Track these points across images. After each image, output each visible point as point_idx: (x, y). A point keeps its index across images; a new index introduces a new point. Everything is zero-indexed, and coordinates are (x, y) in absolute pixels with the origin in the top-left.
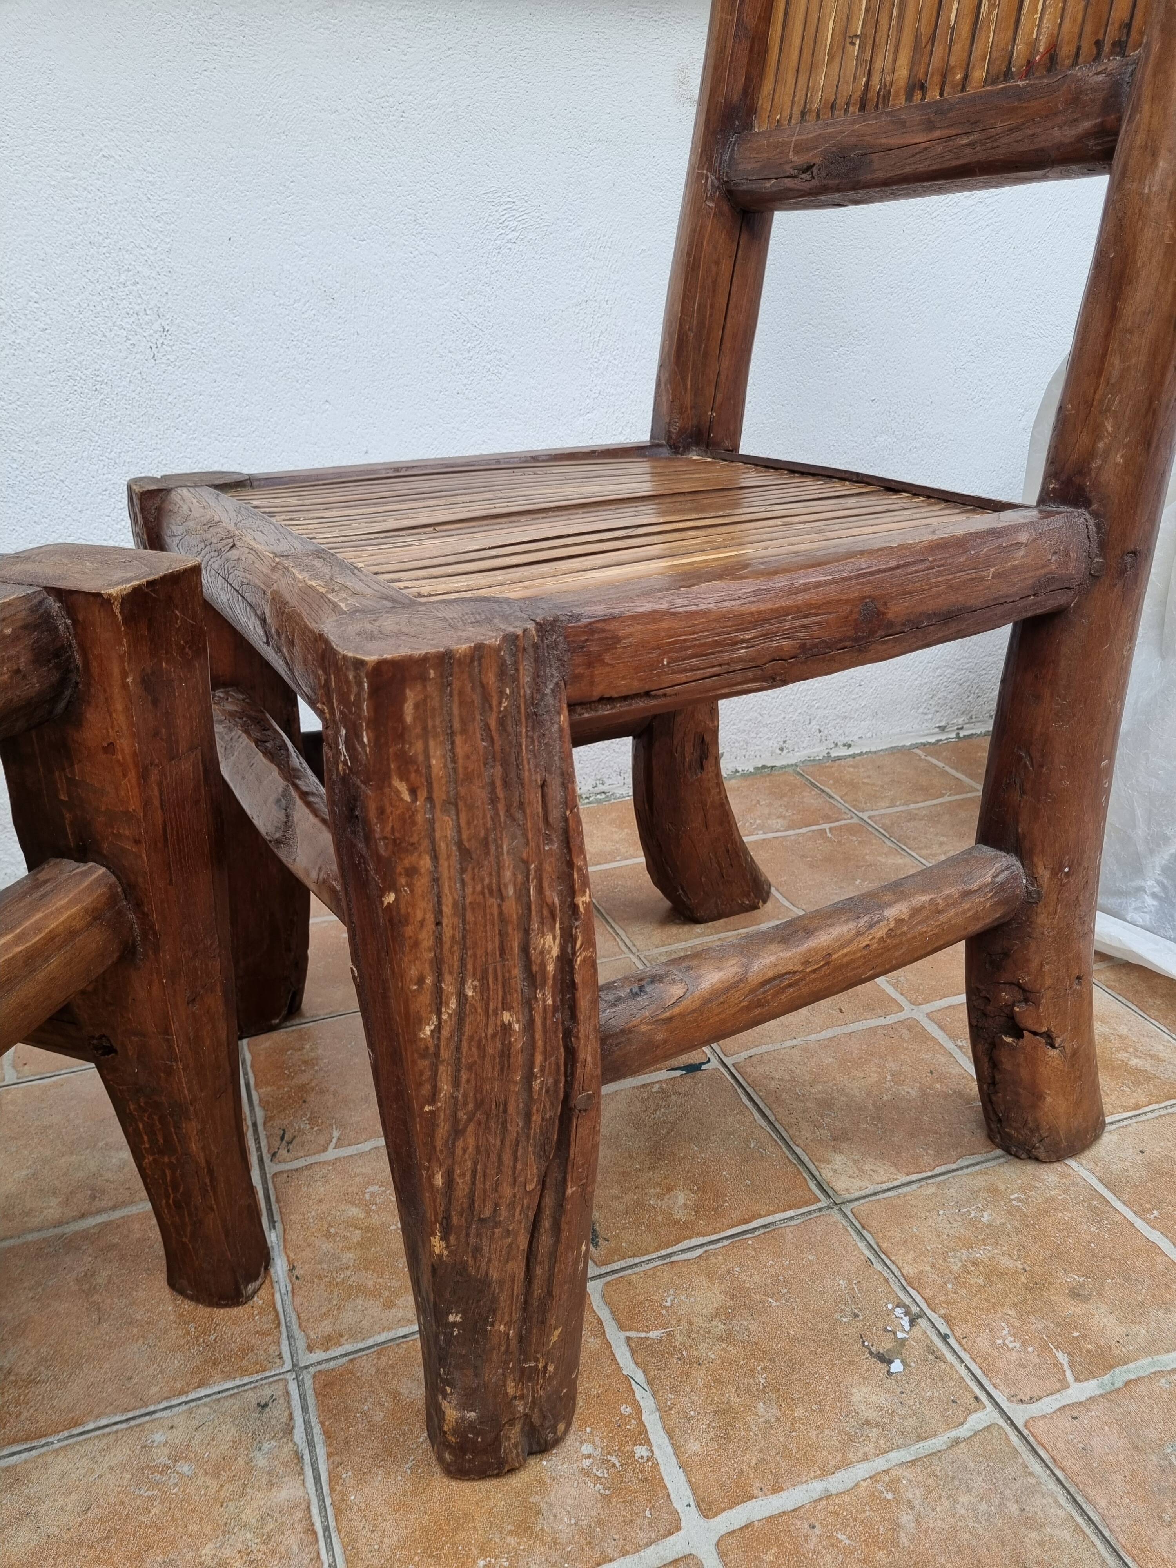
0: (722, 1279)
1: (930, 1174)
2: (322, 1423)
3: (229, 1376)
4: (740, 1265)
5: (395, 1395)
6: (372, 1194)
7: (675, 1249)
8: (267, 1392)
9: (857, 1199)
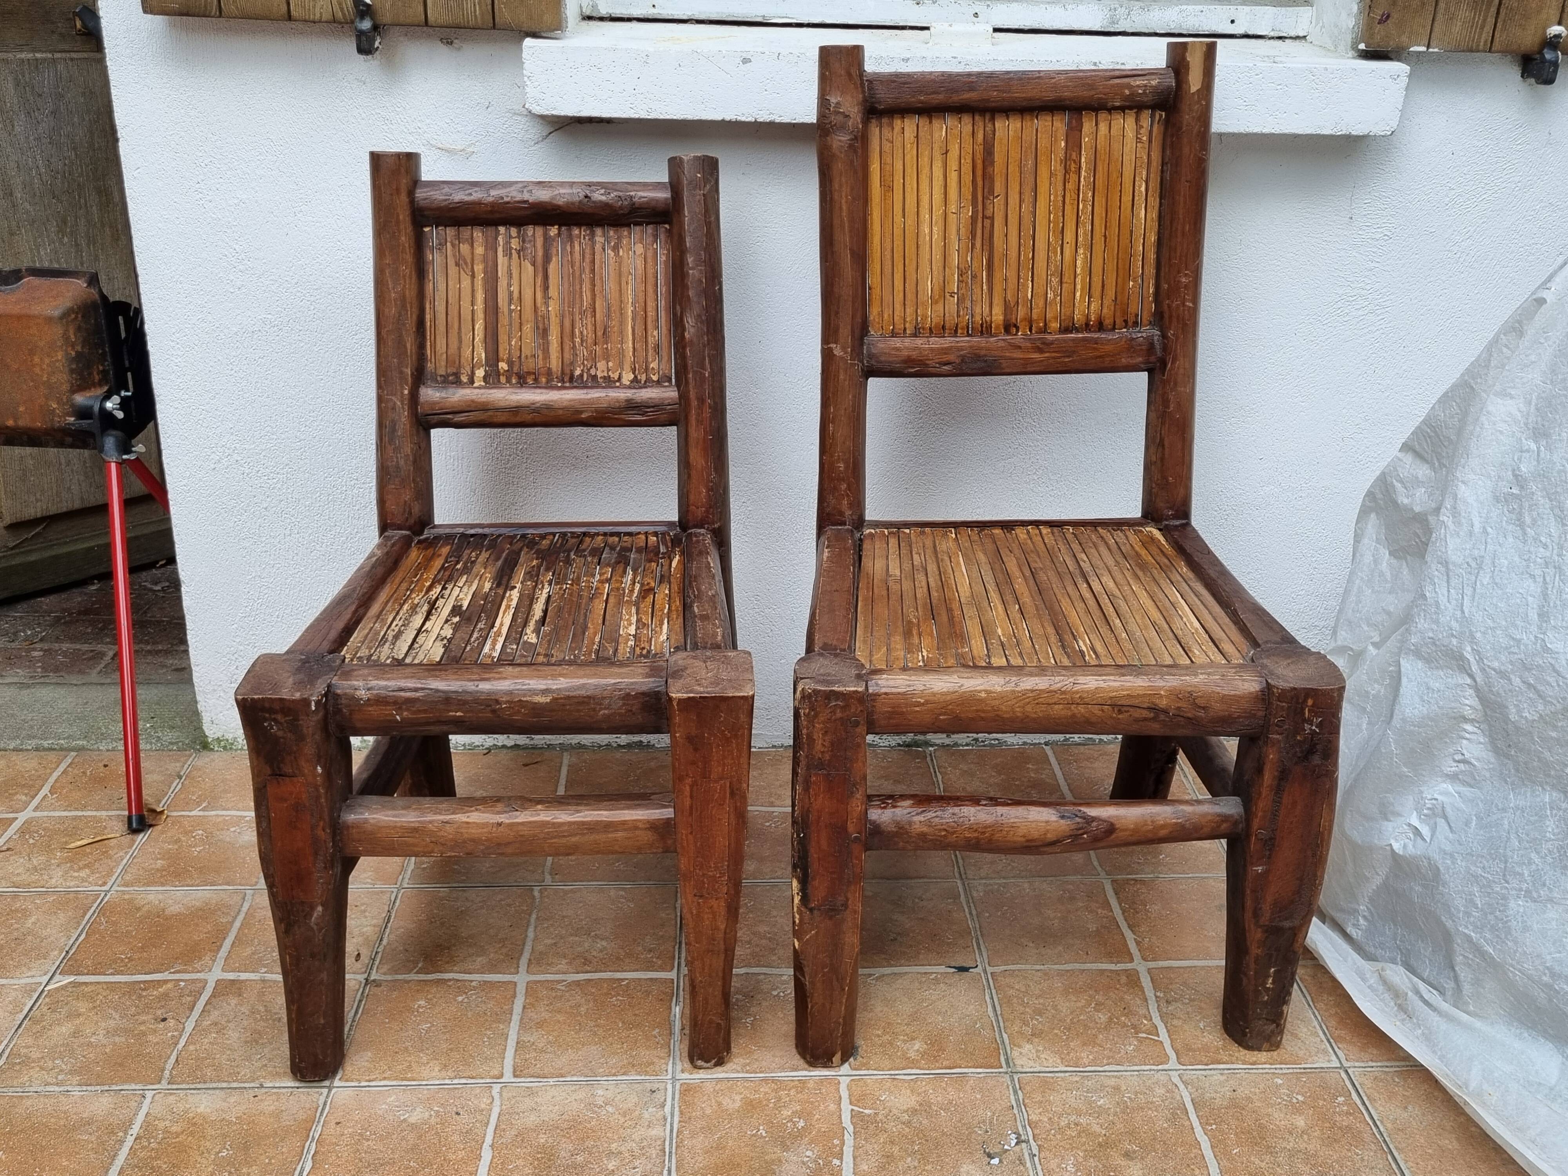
0: (919, 1094)
1: (1081, 1069)
2: (680, 1107)
3: (639, 1074)
4: (934, 1090)
5: (720, 1104)
6: (737, 999)
7: (900, 1072)
8: (656, 1086)
9: (1026, 1073)
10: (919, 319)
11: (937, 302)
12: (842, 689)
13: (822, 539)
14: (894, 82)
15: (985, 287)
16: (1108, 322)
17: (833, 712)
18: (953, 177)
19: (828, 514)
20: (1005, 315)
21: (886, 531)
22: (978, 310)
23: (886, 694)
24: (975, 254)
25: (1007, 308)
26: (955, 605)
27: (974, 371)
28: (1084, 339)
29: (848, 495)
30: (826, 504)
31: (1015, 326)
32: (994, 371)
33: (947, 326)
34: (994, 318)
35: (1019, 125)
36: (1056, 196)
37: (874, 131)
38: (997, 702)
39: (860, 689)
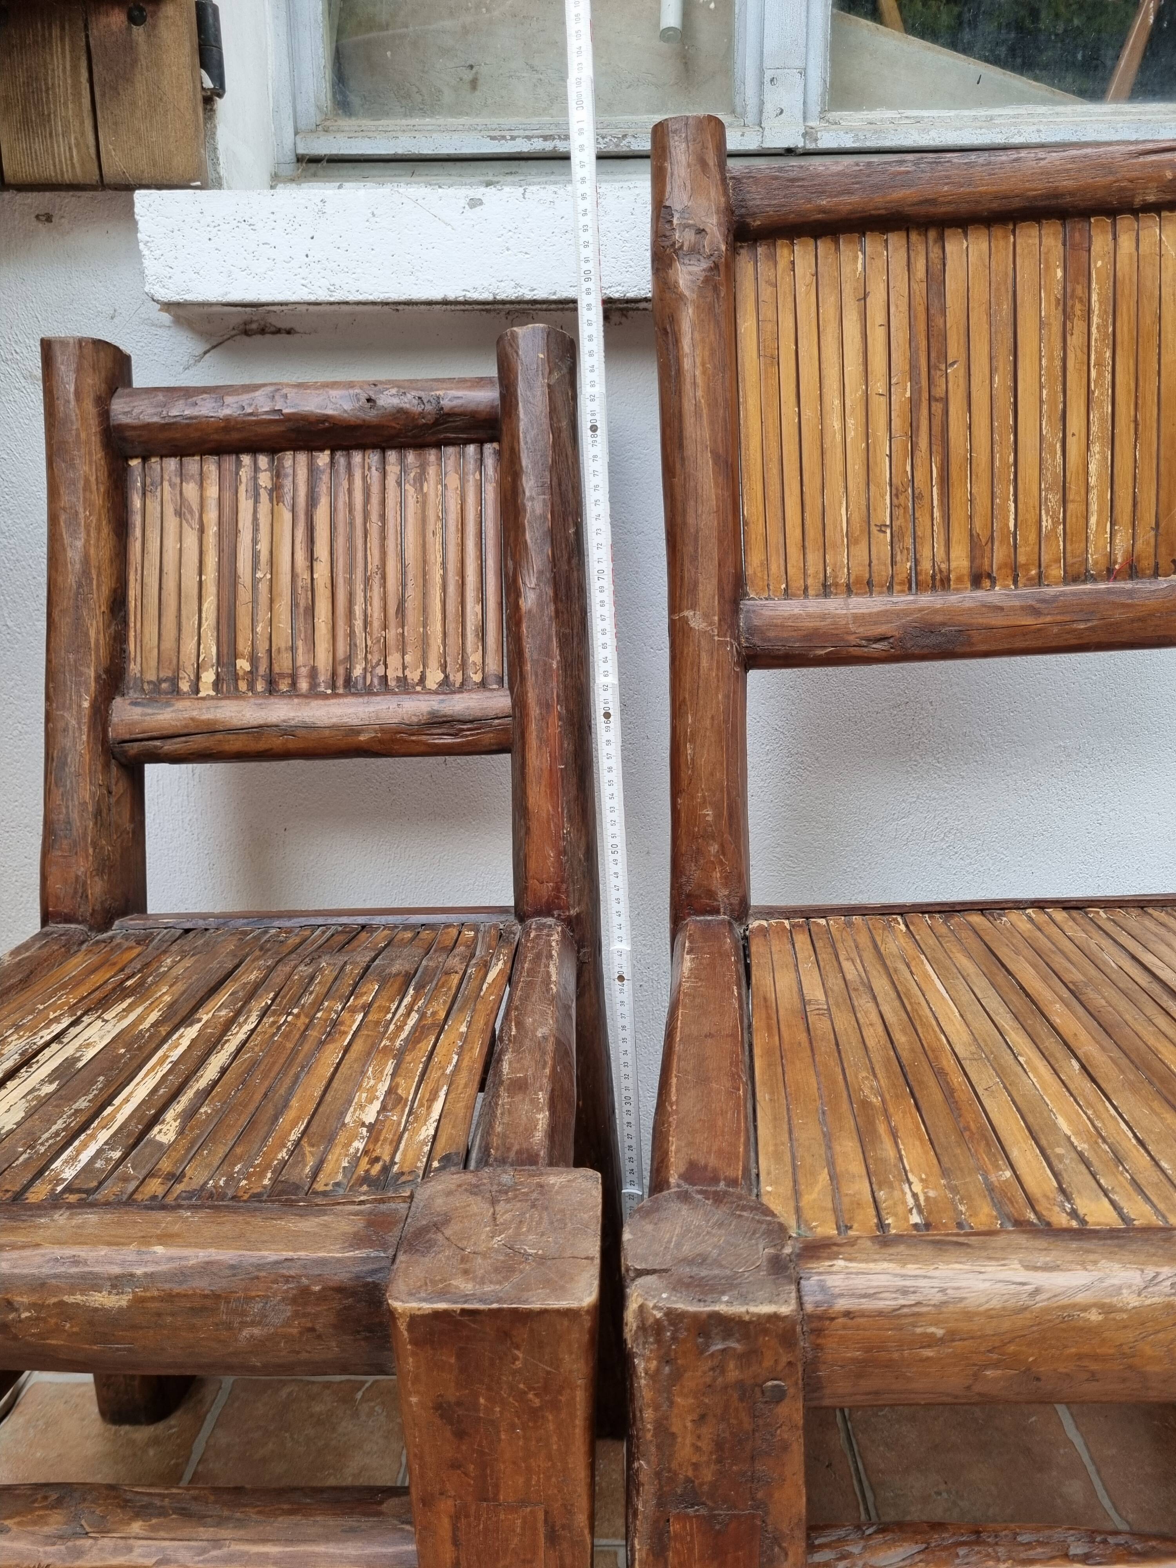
10: (829, 570)
11: (857, 542)
12: (737, 1309)
13: (680, 938)
14: (776, 178)
15: (936, 514)
16: (1147, 563)
17: (721, 1368)
18: (877, 337)
19: (689, 896)
20: (972, 559)
21: (786, 922)
22: (926, 553)
23: (847, 1314)
24: (918, 461)
25: (975, 545)
26: (948, 1063)
27: (926, 651)
28: (1109, 591)
29: (721, 863)
30: (684, 879)
31: (989, 576)
32: (959, 649)
33: (875, 580)
34: (953, 565)
35: (985, 246)
36: (1051, 359)
37: (745, 266)
38: (1130, 1335)
39: (785, 1310)
